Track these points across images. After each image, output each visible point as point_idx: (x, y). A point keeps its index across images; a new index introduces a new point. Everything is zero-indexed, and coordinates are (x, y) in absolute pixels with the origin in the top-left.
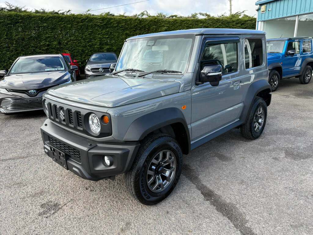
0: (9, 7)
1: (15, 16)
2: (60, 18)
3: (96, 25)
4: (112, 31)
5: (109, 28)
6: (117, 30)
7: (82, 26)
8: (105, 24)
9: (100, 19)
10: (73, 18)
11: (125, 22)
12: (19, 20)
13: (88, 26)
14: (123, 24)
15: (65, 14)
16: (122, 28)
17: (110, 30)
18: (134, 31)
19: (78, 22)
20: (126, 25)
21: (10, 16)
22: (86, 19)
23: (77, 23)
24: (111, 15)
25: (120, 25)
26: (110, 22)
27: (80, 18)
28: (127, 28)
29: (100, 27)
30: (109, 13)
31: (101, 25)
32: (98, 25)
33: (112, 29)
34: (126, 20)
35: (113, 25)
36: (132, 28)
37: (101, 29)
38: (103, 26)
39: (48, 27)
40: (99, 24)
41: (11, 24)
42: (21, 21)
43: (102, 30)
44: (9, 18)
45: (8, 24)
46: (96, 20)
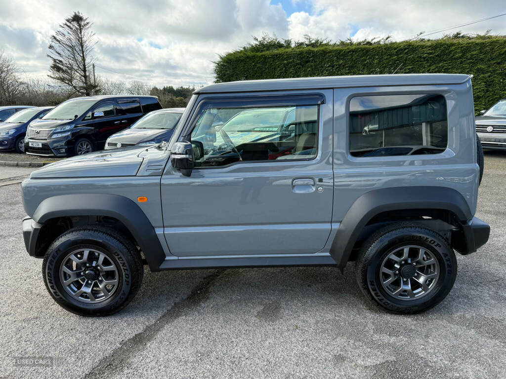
0: (308, 40)
1: (306, 53)
2: (364, 51)
3: (421, 57)
4: (450, 66)
5: (445, 61)
6: (461, 63)
7: (396, 61)
8: (438, 55)
9: (430, 47)
10: (385, 49)
11: (480, 49)
12: (310, 58)
13: (406, 60)
14: (474, 53)
15: (381, 43)
16: (471, 60)
17: (446, 65)
18: (498, 63)
19: (391, 55)
20: (481, 53)
21: (301, 53)
22: (405, 49)
23: (389, 57)
24: (463, 37)
25: (469, 55)
26: (450, 50)
27: (395, 49)
28: (482, 60)
29: (427, 60)
30: (460, 34)
31: (430, 57)
32: (424, 58)
33: (450, 63)
34: (483, 44)
35: (454, 56)
36: (493, 59)
37: (428, 64)
38: (433, 58)
39: (346, 65)
40: (425, 55)
41: (300, 64)
42: (311, 59)
43: (430, 66)
44: (299, 56)
45: (297, 64)
46: (423, 48)
